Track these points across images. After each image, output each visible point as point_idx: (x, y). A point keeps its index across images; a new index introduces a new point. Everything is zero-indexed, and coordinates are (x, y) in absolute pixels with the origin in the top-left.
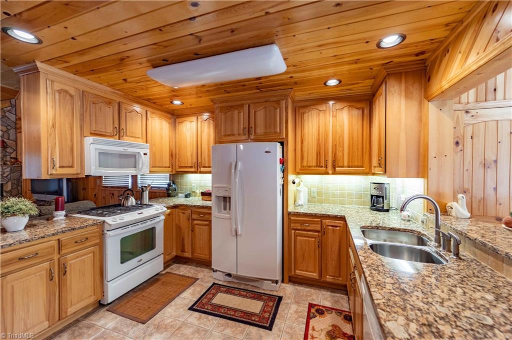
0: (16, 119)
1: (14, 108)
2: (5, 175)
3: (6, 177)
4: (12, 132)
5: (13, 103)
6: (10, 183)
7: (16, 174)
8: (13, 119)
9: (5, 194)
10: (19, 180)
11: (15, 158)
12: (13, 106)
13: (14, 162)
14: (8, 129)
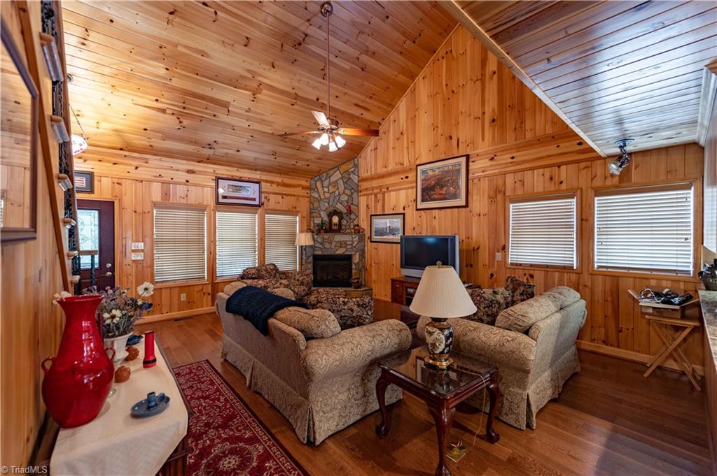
0: (359, 180)
1: (357, 169)
2: (354, 245)
3: (355, 247)
4: (355, 195)
5: (356, 163)
6: (358, 254)
7: (362, 243)
8: (356, 181)
9: (354, 267)
10: (363, 251)
11: (358, 225)
12: (356, 166)
13: (358, 230)
14: (352, 193)
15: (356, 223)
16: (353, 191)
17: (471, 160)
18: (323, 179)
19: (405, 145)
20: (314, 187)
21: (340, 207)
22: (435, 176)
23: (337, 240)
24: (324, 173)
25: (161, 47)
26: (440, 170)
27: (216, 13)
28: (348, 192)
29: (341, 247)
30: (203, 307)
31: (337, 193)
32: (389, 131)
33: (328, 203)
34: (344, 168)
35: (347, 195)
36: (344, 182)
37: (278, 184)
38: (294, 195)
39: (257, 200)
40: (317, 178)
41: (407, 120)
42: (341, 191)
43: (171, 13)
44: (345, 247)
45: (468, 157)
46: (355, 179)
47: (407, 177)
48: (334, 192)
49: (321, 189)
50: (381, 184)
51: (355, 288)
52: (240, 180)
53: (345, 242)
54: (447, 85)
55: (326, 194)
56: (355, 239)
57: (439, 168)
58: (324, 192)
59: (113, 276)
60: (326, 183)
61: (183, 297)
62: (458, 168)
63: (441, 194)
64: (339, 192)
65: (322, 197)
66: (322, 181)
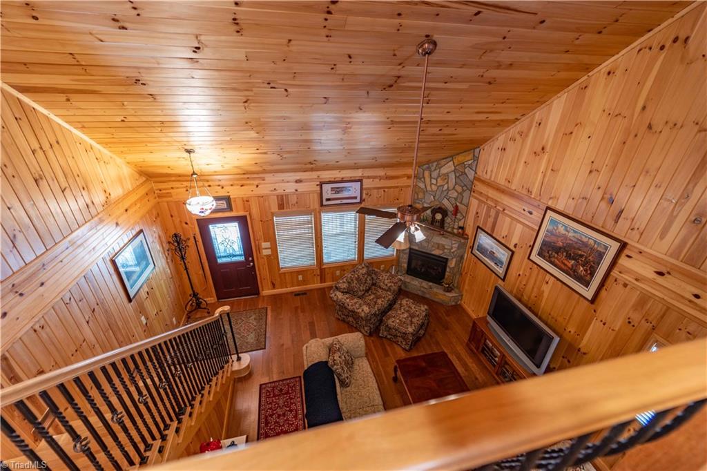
0: (475, 177)
1: (476, 162)
2: (452, 251)
3: (453, 252)
4: (466, 194)
5: (476, 155)
6: (454, 260)
7: (462, 250)
8: (471, 177)
9: (448, 270)
10: (462, 257)
11: (462, 228)
12: (476, 159)
13: (462, 234)
14: (463, 191)
15: (461, 224)
16: (465, 188)
17: (626, 252)
18: (433, 168)
19: (542, 169)
20: (422, 176)
21: (446, 204)
22: (566, 237)
23: (435, 241)
24: (434, 162)
25: (247, 123)
26: (575, 235)
27: (286, 90)
28: (459, 189)
29: (438, 248)
30: (314, 284)
31: (446, 187)
32: (527, 136)
33: (434, 197)
34: (460, 158)
35: (456, 191)
36: (456, 176)
37: (381, 178)
38: (397, 187)
39: (359, 198)
40: (425, 167)
41: (557, 132)
42: (451, 188)
43: (246, 102)
44: (443, 250)
45: (624, 245)
46: (471, 174)
47: (531, 213)
48: (443, 186)
49: (429, 179)
50: (499, 200)
51: (444, 291)
52: (342, 181)
53: (443, 246)
54: (644, 108)
55: (433, 186)
56: (454, 245)
57: (575, 232)
58: (431, 184)
59: (254, 265)
60: (435, 174)
61: (300, 277)
62: (602, 250)
63: (565, 265)
64: (448, 188)
65: (429, 188)
66: (431, 171)
